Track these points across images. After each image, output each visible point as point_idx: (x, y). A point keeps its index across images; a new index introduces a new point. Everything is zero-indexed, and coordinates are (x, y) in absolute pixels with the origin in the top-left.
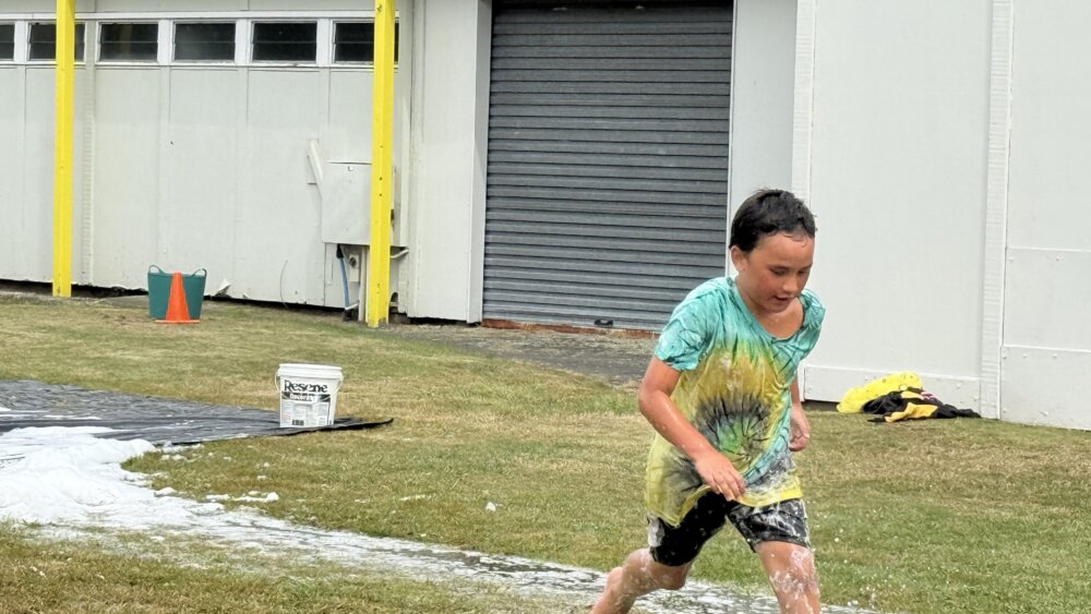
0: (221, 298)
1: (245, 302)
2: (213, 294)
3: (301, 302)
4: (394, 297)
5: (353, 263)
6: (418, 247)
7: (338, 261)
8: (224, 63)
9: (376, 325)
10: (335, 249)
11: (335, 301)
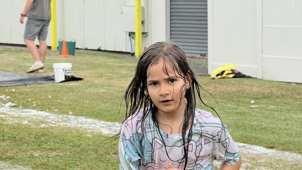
0: (99, 50)
1: (105, 51)
2: (96, 49)
3: (120, 51)
5: (133, 38)
6: (151, 32)
7: (129, 37)
9: (138, 57)
10: (128, 34)
11: (129, 50)
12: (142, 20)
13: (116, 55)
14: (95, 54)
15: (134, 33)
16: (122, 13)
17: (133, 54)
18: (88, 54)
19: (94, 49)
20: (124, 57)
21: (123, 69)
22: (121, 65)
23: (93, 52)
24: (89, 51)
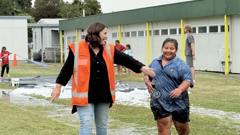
0: (206, 71)
1: (209, 71)
2: (205, 70)
3: (217, 71)
4: (230, 70)
5: (224, 64)
6: (233, 62)
7: (222, 64)
8: (205, 33)
9: (226, 74)
10: (221, 62)
11: (222, 71)
12: (229, 55)
13: (215, 73)
14: (204, 73)
15: (224, 62)
16: (218, 52)
17: (224, 73)
18: (200, 73)
19: (204, 70)
20: (219, 74)
21: (219, 81)
22: (218, 79)
23: (203, 72)
24: (201, 72)
